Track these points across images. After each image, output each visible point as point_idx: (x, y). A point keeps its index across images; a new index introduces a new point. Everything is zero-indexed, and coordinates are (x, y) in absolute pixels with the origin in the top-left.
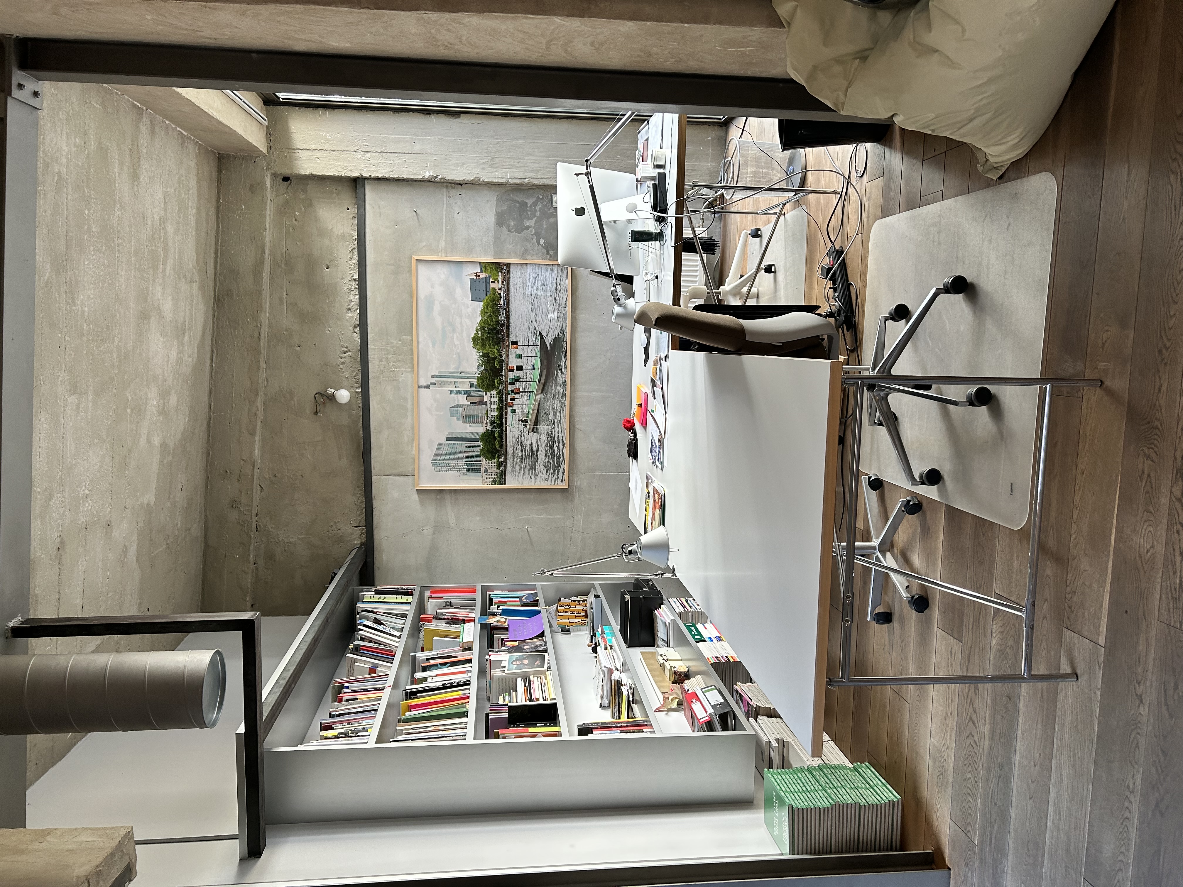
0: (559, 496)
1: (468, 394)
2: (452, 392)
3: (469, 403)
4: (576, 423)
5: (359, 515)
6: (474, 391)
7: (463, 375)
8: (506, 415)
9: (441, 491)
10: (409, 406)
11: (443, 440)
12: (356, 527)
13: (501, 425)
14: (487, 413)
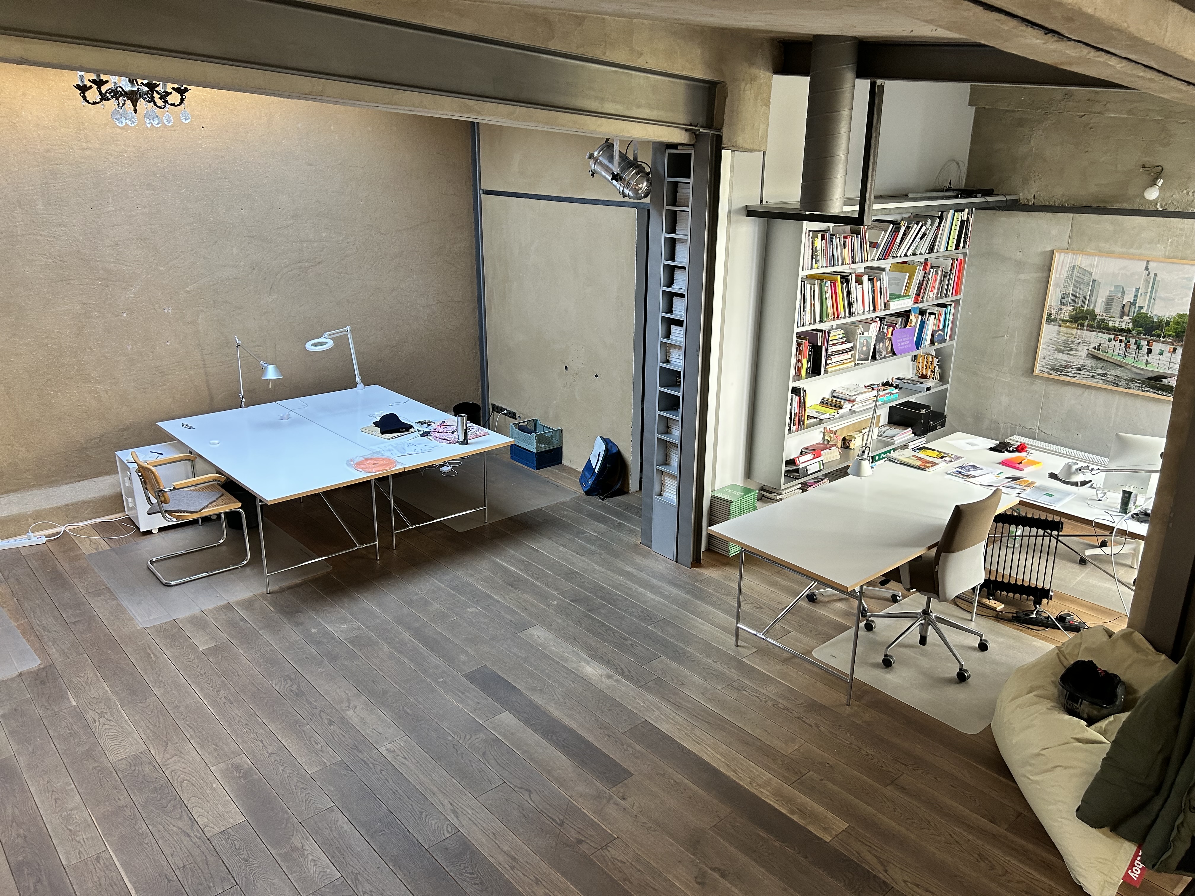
0: (1029, 366)
1: (1134, 303)
2: (1137, 290)
3: (1124, 303)
4: (1090, 391)
5: (1044, 199)
6: (1135, 308)
7: (1152, 301)
8: (1107, 333)
9: (1050, 269)
10: (1132, 251)
11: (1094, 277)
12: (1034, 196)
13: (1099, 327)
14: (1112, 317)
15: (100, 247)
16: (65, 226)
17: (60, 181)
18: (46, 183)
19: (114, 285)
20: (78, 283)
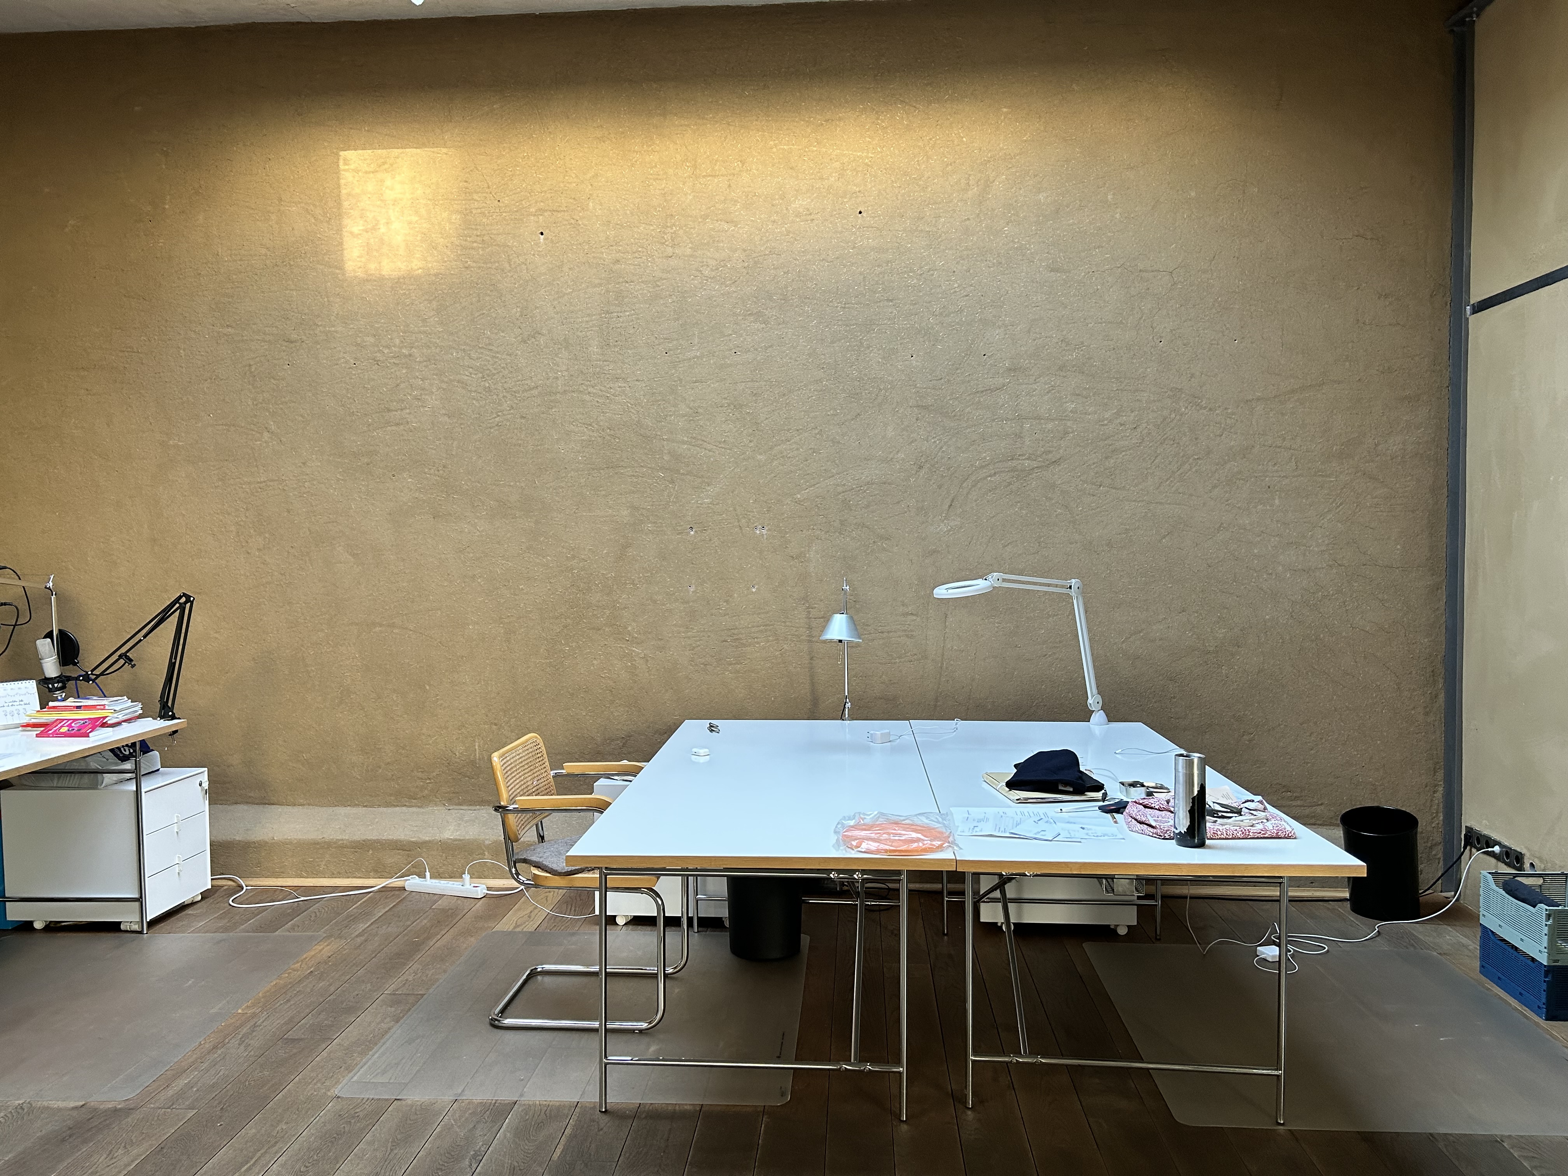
15: (671, 416)
16: (625, 380)
17: (628, 309)
18: (608, 312)
19: (683, 480)
20: (631, 473)
